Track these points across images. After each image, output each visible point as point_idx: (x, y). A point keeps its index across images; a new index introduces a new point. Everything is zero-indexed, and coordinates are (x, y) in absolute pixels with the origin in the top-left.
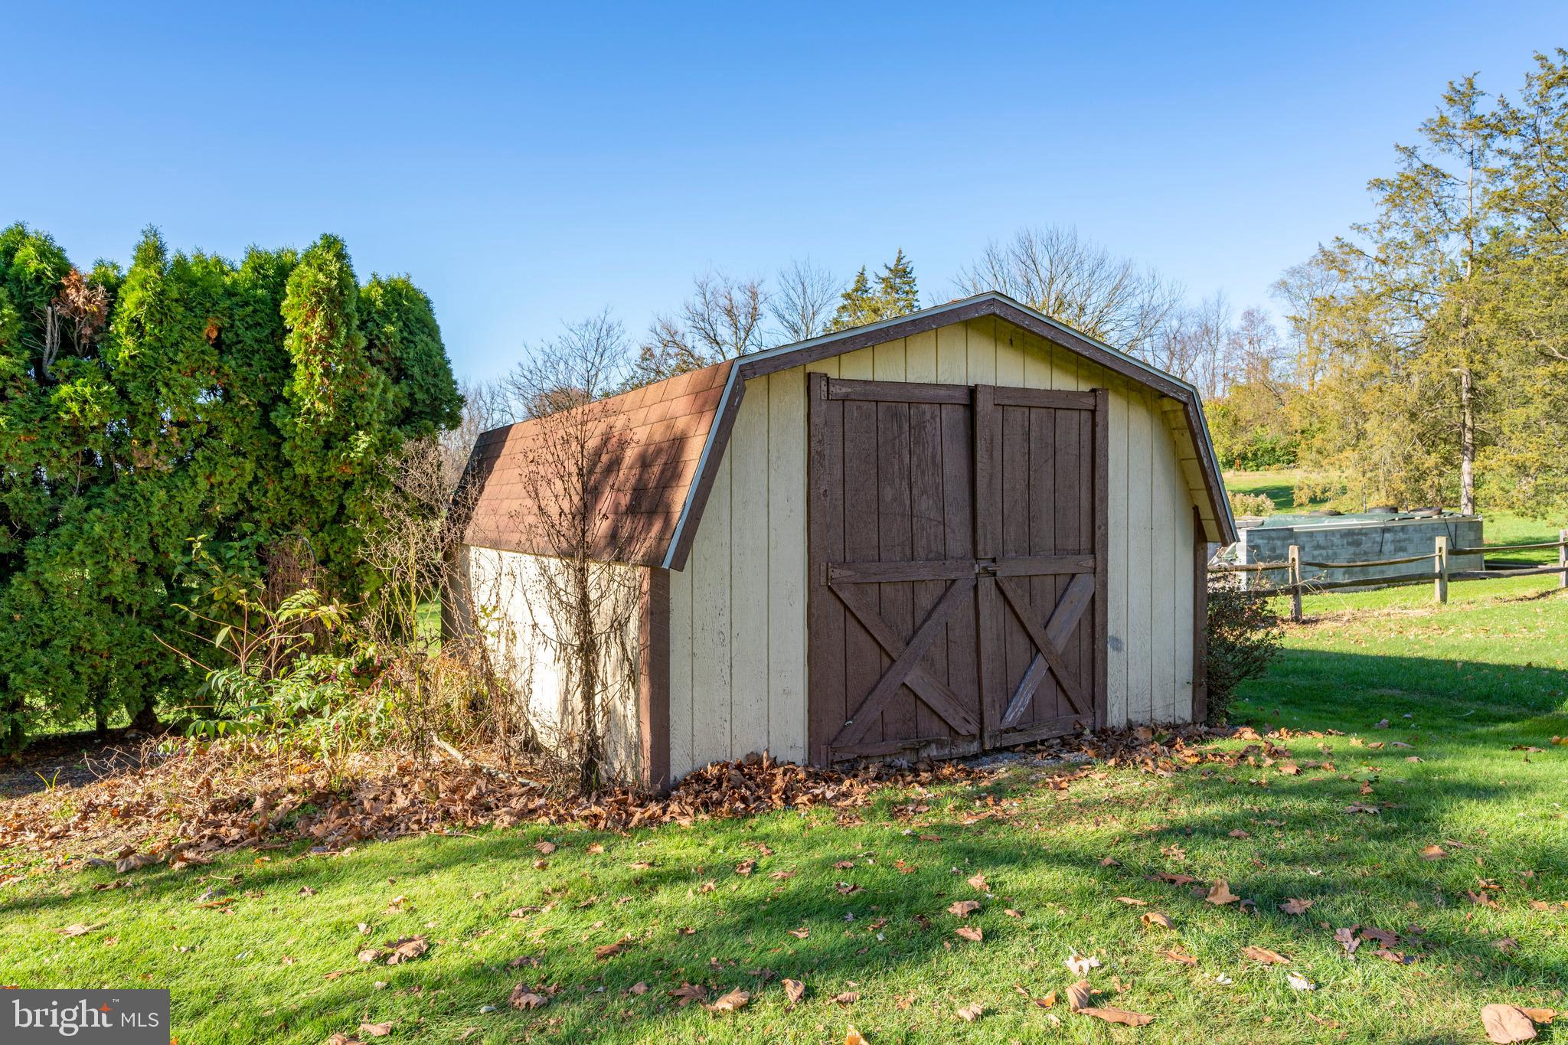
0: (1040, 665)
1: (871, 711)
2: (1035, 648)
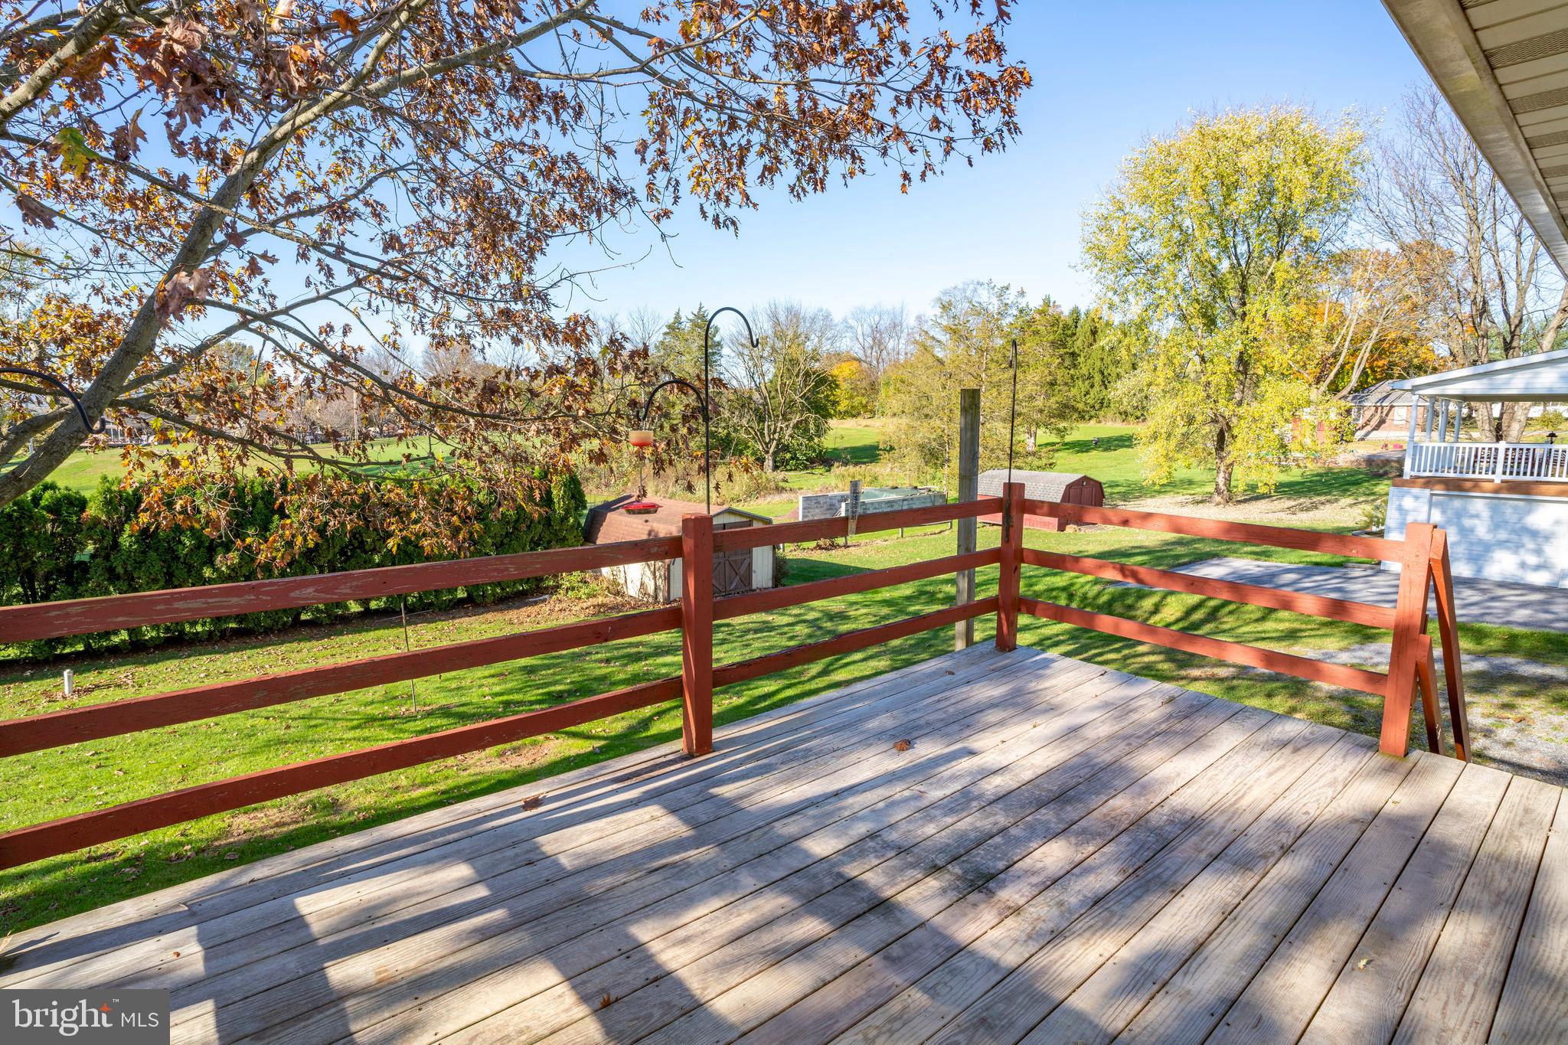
0: (738, 577)
2: (737, 574)
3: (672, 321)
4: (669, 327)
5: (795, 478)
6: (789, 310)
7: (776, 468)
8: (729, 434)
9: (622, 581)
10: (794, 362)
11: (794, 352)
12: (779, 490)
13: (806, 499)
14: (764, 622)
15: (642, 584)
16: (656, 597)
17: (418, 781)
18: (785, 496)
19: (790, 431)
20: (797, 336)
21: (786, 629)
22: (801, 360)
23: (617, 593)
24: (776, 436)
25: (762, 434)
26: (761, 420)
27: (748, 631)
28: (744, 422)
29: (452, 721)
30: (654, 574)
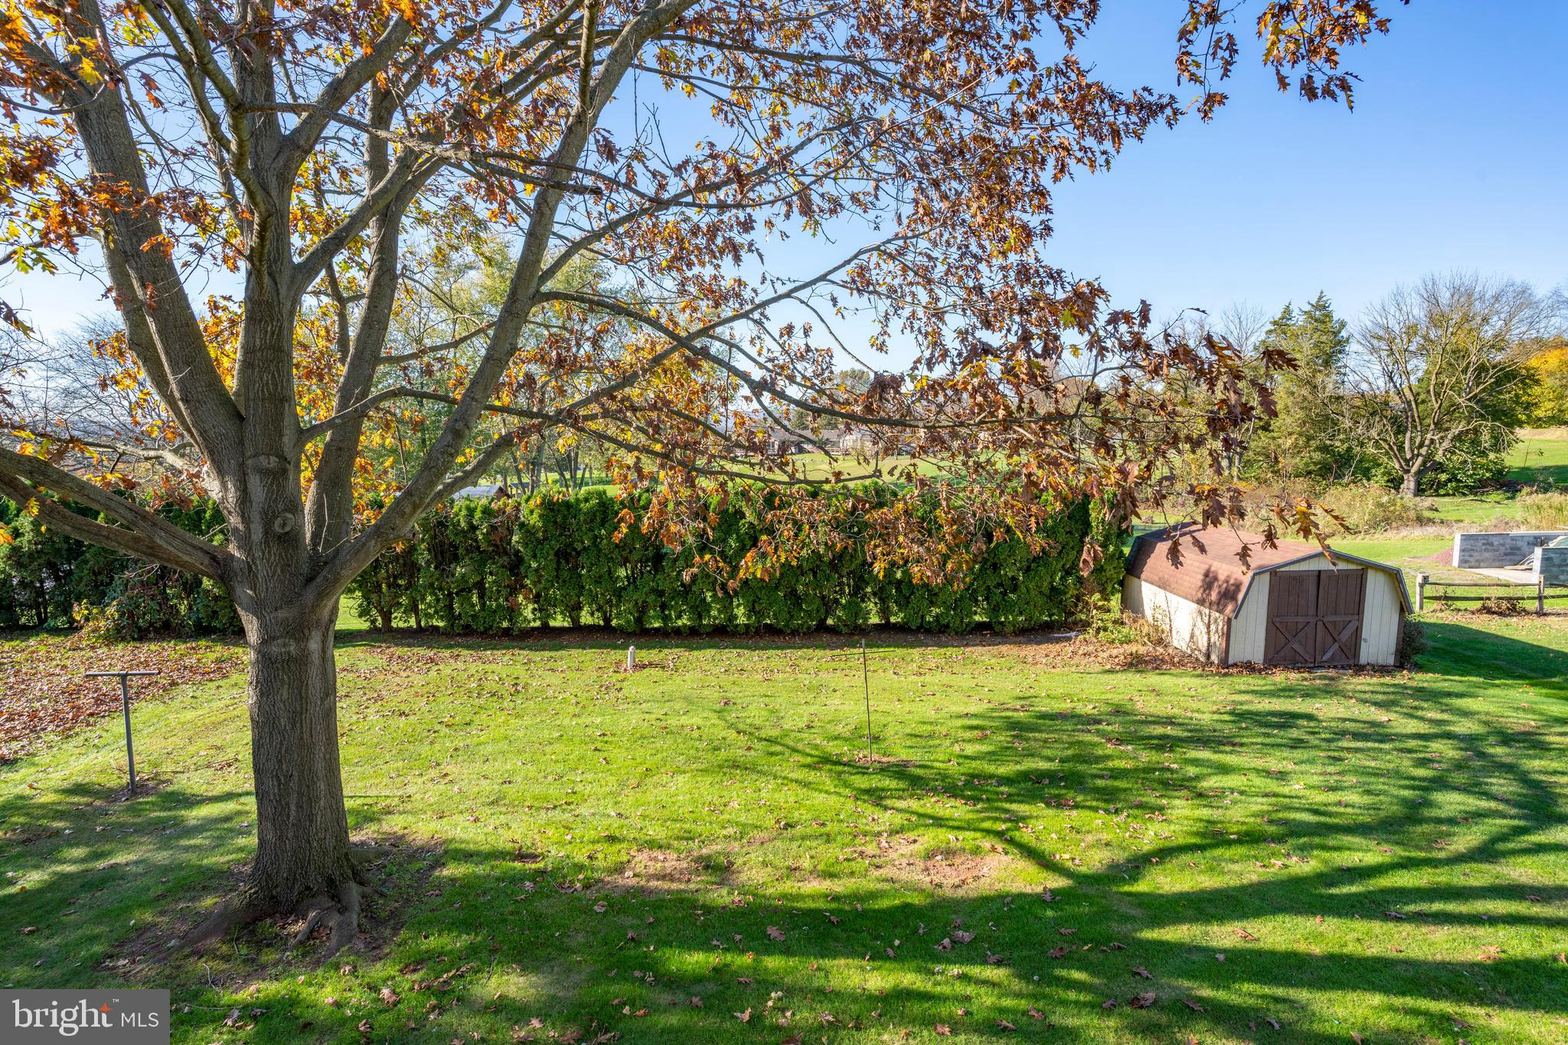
0: (1336, 645)
1: (1282, 653)
2: (1335, 641)
3: (1279, 315)
4: (1275, 323)
5: (1448, 506)
6: (1455, 291)
7: (1419, 491)
8: (1350, 449)
9: (1166, 628)
10: (1459, 353)
11: (1461, 340)
12: (1420, 521)
13: (1466, 538)
14: (1373, 724)
15: (1192, 636)
16: (1208, 656)
17: (821, 867)
18: (1430, 530)
19: (1446, 444)
20: (1467, 319)
21: (1412, 744)
22: (1473, 350)
23: (1160, 642)
24: (1423, 451)
25: (1401, 448)
26: (1400, 430)
27: (1343, 733)
28: (1374, 433)
29: (902, 785)
30: (1208, 627)
